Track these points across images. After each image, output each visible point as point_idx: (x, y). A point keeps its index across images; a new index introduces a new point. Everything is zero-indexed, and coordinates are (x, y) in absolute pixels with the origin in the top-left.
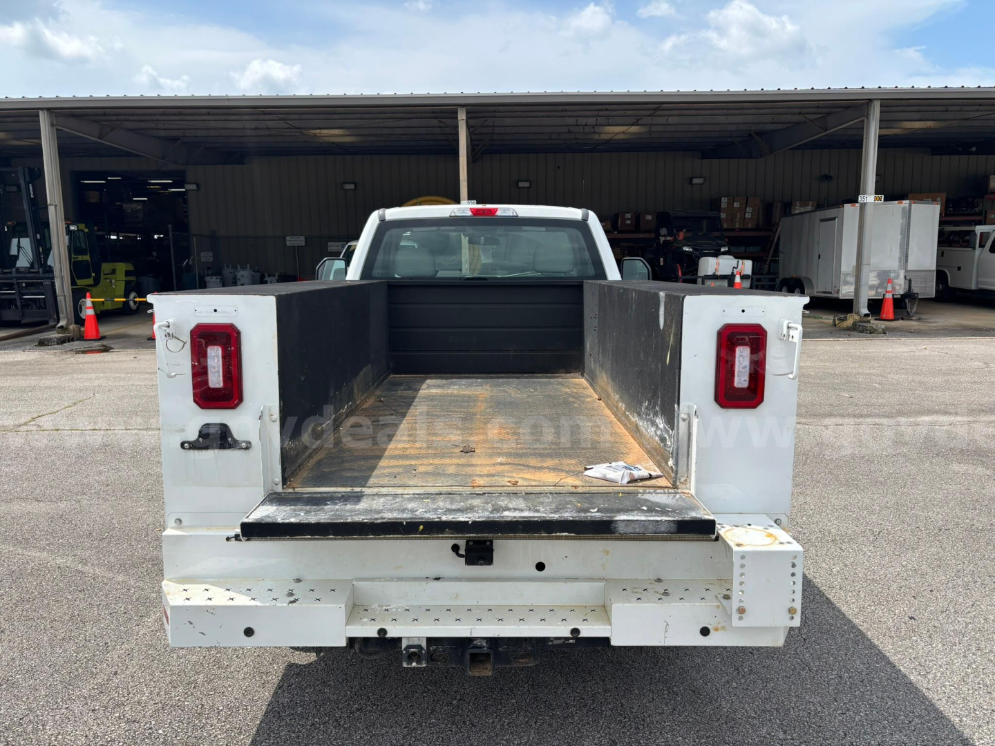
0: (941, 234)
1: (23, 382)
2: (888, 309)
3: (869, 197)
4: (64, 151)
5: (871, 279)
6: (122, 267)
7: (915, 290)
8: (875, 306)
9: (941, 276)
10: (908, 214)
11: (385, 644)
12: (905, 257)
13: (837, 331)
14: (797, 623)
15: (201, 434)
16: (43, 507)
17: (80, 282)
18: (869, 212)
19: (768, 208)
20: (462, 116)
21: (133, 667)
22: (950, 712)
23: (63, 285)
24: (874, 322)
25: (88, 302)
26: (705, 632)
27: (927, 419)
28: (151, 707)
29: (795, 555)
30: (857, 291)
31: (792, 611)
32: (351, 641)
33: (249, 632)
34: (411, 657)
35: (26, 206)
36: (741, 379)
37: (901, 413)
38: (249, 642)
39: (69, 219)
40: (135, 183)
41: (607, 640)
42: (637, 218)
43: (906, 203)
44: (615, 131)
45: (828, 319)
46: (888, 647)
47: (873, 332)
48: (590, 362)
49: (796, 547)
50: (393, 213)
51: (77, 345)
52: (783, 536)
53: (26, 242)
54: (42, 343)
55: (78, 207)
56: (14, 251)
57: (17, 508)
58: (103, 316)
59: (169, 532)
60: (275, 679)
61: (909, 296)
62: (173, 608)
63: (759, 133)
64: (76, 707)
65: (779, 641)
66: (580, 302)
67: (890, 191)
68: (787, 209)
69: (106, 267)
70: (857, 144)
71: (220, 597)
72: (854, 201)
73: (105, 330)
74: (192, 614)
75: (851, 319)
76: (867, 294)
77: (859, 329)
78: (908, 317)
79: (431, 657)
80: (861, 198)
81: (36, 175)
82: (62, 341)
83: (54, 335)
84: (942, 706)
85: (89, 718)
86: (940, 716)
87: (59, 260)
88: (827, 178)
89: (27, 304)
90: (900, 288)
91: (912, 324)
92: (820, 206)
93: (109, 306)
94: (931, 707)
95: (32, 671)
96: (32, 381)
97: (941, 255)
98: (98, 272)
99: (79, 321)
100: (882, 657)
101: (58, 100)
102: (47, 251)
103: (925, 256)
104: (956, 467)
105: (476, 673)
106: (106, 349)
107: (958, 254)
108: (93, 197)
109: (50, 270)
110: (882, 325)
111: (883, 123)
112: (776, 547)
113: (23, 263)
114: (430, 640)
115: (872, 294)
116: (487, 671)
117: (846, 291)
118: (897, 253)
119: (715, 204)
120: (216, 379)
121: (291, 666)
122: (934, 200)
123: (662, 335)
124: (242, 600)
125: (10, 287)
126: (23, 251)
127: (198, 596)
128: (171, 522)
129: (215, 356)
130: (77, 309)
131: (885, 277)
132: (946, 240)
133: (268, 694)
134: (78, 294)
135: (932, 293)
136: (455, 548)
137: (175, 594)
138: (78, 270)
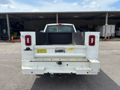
0: (115, 29)
1: (4, 46)
2: (109, 38)
3: (106, 24)
4: (9, 19)
5: (107, 34)
6: (16, 33)
7: (112, 35)
8: (107, 38)
9: (115, 34)
10: (111, 26)
11: (48, 74)
12: (111, 32)
13: (102, 40)
14: (99, 71)
15: (26, 49)
16: (7, 60)
17: (11, 35)
18: (106, 26)
19: (94, 26)
20: (57, 14)
21: (18, 78)
22: (117, 84)
23: (9, 35)
24: (107, 40)
25: (12, 37)
26: (88, 73)
27: (114, 50)
28: (20, 82)
29: (99, 63)
30: (105, 36)
31: (98, 70)
32: (44, 74)
33: (32, 72)
34: (52, 76)
35: (5, 25)
36: (92, 42)
37: (111, 50)
38: (32, 74)
39: (10, 27)
40: (18, 23)
41: (76, 74)
42: (78, 27)
43: (111, 25)
44: (76, 17)
45: (101, 39)
46: (110, 76)
47: (107, 41)
48: (73, 42)
49: (99, 62)
50: (49, 25)
51: (11, 42)
52: (97, 61)
53: (5, 30)
54: (7, 42)
55: (11, 26)
56: (3, 31)
57: (4, 60)
58: (14, 39)
59: (22, 61)
60: (35, 79)
61: (111, 36)
62: (23, 69)
63: (93, 17)
64: (11, 83)
65: (97, 74)
66: (72, 35)
67: (109, 24)
68: (96, 26)
69: (14, 33)
70: (105, 18)
71: (29, 68)
72: (105, 25)
73: (14, 40)
74: (25, 70)
75: (104, 39)
76: (106, 36)
77: (105, 40)
78: (111, 39)
79: (54, 76)
80: (105, 24)
81: (6, 22)
82: (9, 42)
83: (8, 41)
84: (116, 83)
85: (12, 84)
86: (116, 84)
87: (9, 32)
88: (101, 22)
89: (5, 37)
90: (110, 35)
91: (112, 40)
92: (100, 26)
93: (15, 38)
94: (115, 83)
95: (6, 78)
96: (6, 46)
97: (115, 32)
98: (13, 33)
99: (11, 39)
100: (109, 77)
101: (9, 13)
102: (7, 31)
103: (113, 31)
104: (117, 56)
105: (59, 78)
106: (14, 43)
107: (117, 31)
108: (13, 25)
109: (8, 33)
110: (108, 40)
111: (108, 15)
112: (96, 62)
113: (4, 32)
114: (54, 74)
115: (107, 36)
116: (61, 78)
117: (104, 36)
118: (110, 31)
119: (88, 25)
120: (28, 42)
121: (37, 78)
122: (114, 25)
123: (82, 37)
124: (31, 69)
125: (3, 35)
126: (4, 31)
127: (26, 68)
128: (23, 59)
129: (28, 39)
130: (11, 38)
131: (108, 34)
132: (116, 30)
133: (34, 81)
134: (11, 36)
135: (114, 36)
136: (57, 63)
137: (23, 68)
138: (11, 33)
